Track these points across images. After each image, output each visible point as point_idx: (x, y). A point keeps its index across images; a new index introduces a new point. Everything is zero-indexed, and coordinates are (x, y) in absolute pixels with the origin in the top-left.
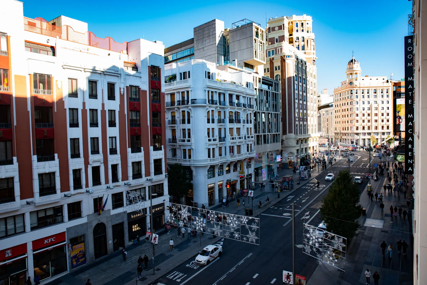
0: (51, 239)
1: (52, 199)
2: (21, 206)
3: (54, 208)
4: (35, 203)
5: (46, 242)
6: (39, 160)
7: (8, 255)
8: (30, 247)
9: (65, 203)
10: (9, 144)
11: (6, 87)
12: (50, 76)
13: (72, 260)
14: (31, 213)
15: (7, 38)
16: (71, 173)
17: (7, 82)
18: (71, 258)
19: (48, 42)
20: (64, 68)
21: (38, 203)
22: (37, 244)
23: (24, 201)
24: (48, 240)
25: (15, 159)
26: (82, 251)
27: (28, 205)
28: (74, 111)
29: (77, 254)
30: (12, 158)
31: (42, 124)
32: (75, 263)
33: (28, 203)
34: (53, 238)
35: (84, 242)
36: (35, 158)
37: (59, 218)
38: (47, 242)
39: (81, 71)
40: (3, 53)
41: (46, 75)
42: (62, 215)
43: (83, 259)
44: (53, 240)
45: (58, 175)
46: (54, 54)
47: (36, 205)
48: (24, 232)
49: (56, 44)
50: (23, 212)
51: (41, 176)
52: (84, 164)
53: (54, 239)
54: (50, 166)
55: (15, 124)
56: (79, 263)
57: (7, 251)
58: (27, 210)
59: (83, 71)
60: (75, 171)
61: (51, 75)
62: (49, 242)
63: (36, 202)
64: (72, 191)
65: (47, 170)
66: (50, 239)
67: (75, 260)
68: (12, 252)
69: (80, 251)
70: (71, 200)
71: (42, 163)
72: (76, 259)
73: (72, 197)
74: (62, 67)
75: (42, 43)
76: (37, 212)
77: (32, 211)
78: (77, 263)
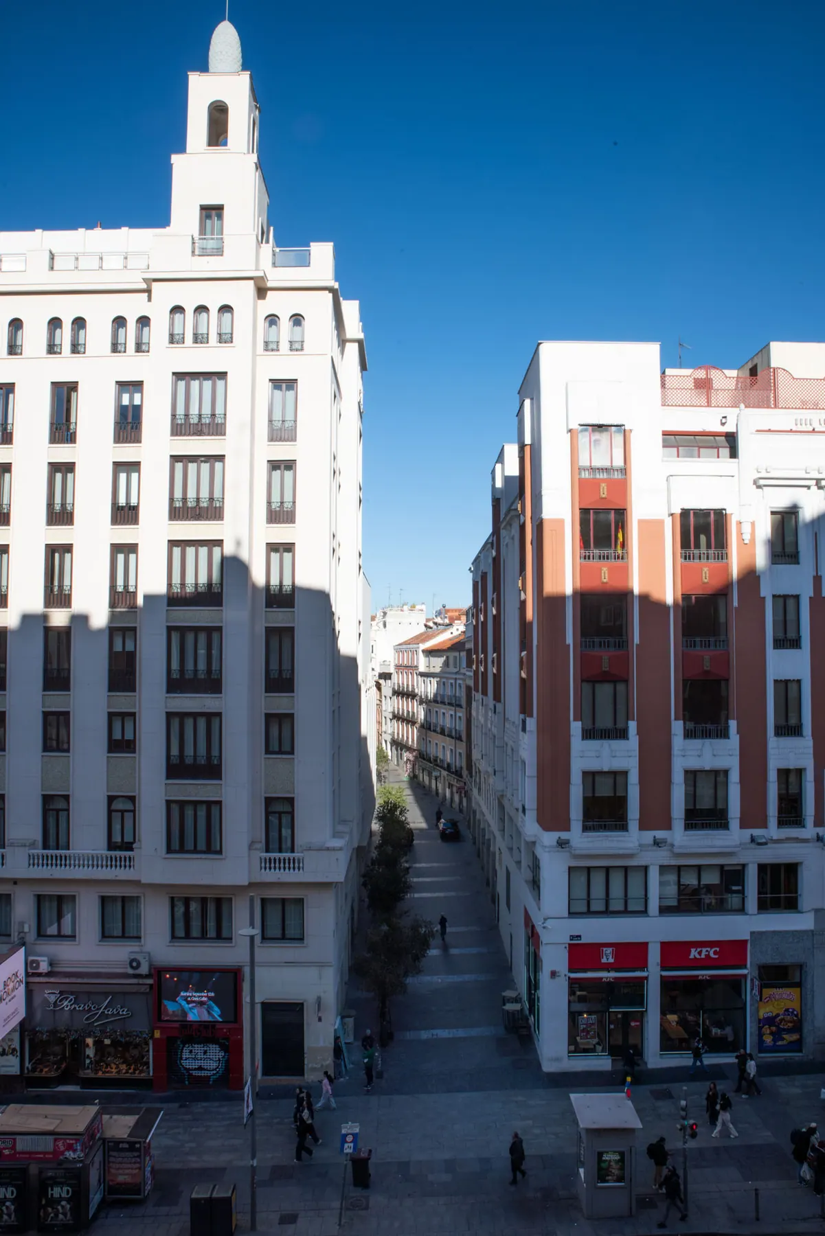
0: (709, 949)
1: (718, 843)
2: (640, 845)
3: (722, 866)
4: (672, 845)
5: (694, 953)
6: (689, 734)
7: (608, 959)
8: (654, 956)
9: (752, 859)
10: (621, 687)
11: (620, 551)
12: (723, 513)
13: (760, 1029)
14: (663, 869)
15: (626, 435)
16: (772, 776)
17: (621, 540)
18: (760, 1021)
19: (723, 424)
20: (759, 487)
21: (681, 847)
22: (674, 952)
23: (649, 836)
24: (699, 950)
25: (633, 726)
26: (792, 1012)
27: (655, 848)
28: (786, 602)
29: (778, 1015)
30: (627, 724)
31: (698, 639)
32: (768, 1039)
33: (657, 843)
34: (713, 950)
35: (799, 985)
36: (678, 727)
37: (734, 900)
38: (698, 956)
39: (809, 487)
40: (616, 473)
41: (712, 512)
42: (742, 892)
43: (795, 1037)
44: (712, 955)
45: (734, 777)
46: (734, 454)
47: (676, 850)
48: (644, 912)
49: (737, 425)
50: (643, 863)
51: (692, 776)
52: (812, 756)
53: (715, 953)
54: (715, 753)
55: (637, 640)
56: (780, 1043)
57: (604, 949)
58: (655, 859)
59: (814, 488)
60: (784, 774)
61: (725, 510)
62: (703, 956)
63: (676, 843)
64: (773, 830)
65: (708, 763)
66: (704, 950)
67: (768, 1032)
68: (616, 956)
69: (787, 1010)
70: (770, 855)
71: (696, 743)
72: (774, 1028)
73: (769, 845)
74: (755, 482)
75: (707, 430)
76: (679, 868)
77: (665, 864)
78: (774, 1040)
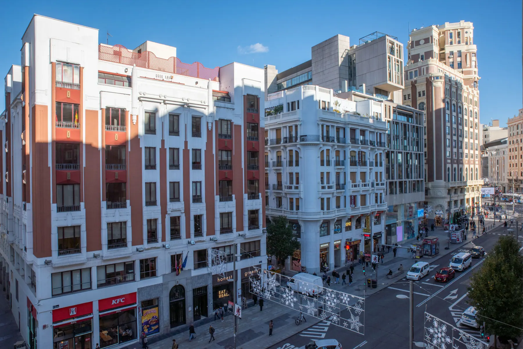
0: (120, 299)
1: (122, 253)
2: (87, 258)
3: (125, 263)
4: (102, 257)
5: (114, 302)
6: (109, 207)
7: (73, 313)
8: (96, 307)
9: (137, 258)
10: (76, 187)
11: (76, 123)
12: (124, 110)
13: (143, 327)
14: (98, 267)
15: (81, 70)
16: (145, 223)
17: (77, 119)
18: (142, 324)
19: (126, 72)
20: (140, 101)
21: (106, 257)
22: (104, 304)
23: (91, 254)
24: (116, 300)
25: (82, 204)
26: (155, 317)
27: (94, 259)
28: (150, 150)
29: (150, 320)
30: (80, 204)
31: (113, 165)
32: (146, 331)
33: (95, 256)
34: (122, 299)
35: (157, 306)
36: (104, 204)
37: (130, 277)
38: (115, 303)
39: (160, 103)
40: (75, 87)
41: (120, 110)
42: (134, 272)
43: (156, 327)
44: (122, 301)
45: (129, 224)
46: (130, 85)
47: (104, 259)
48: (90, 288)
49: (132, 73)
50: (89, 266)
51: (111, 225)
52: (160, 213)
53: (123, 300)
54: (120, 215)
55: (84, 165)
56: (151, 331)
57: (71, 309)
58: (94, 264)
59: (162, 104)
60: (149, 221)
61: (126, 109)
62: (118, 303)
63: (104, 255)
64: (146, 245)
65: (117, 219)
66: (118, 300)
67: (146, 327)
68: (77, 311)
69: (153, 317)
70: (144, 256)
71: (112, 211)
72: (148, 326)
73: (144, 251)
74: (139, 98)
75: (119, 73)
76: (106, 266)
77: (99, 265)
78: (148, 330)
